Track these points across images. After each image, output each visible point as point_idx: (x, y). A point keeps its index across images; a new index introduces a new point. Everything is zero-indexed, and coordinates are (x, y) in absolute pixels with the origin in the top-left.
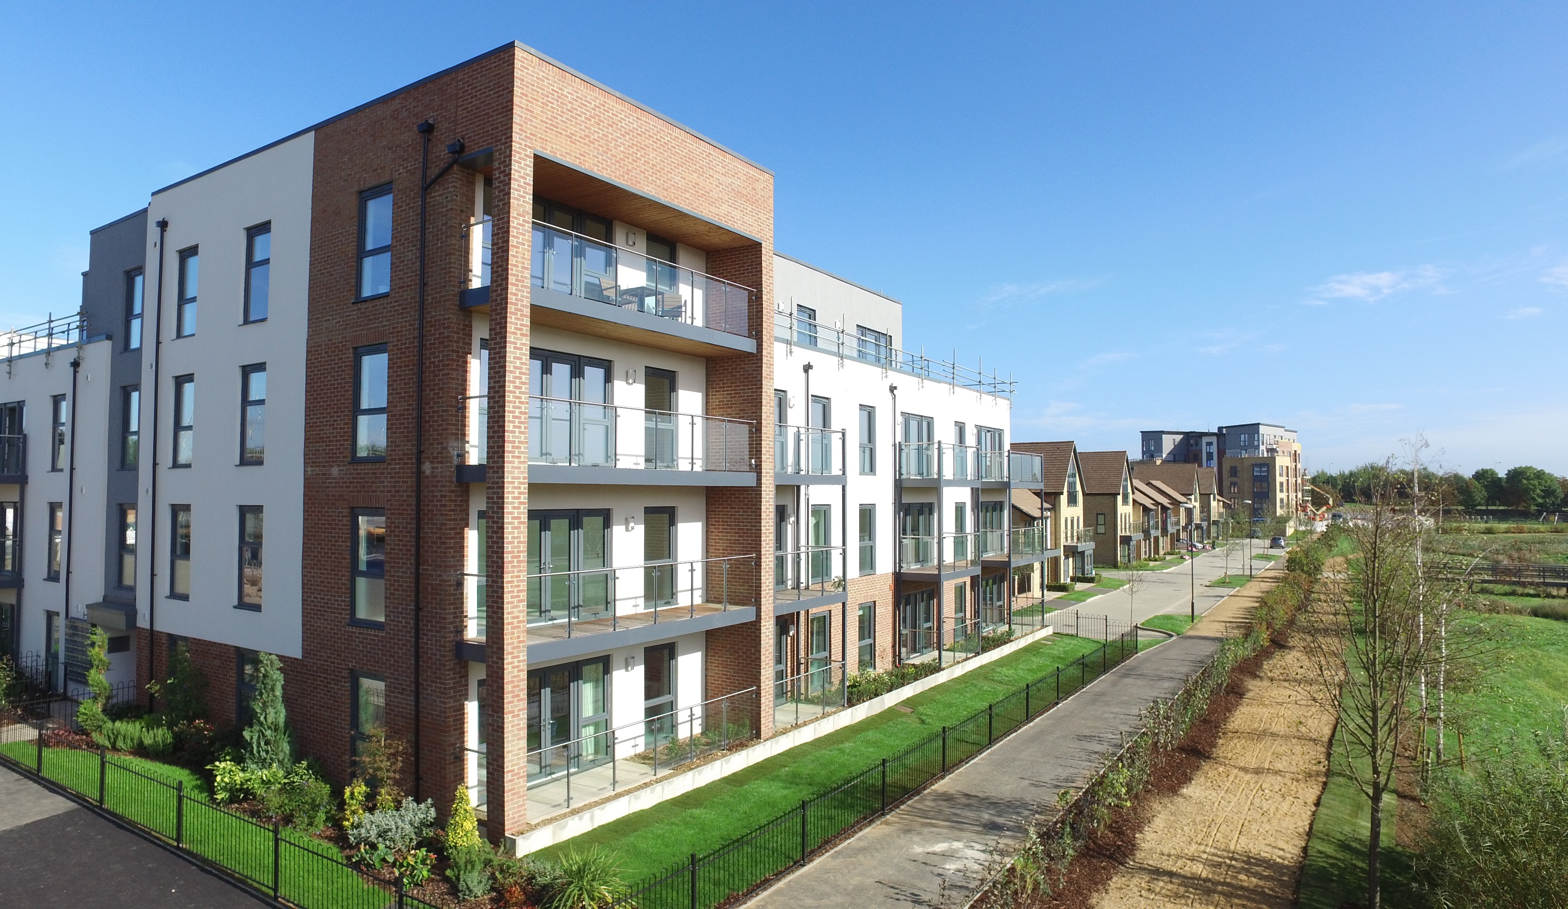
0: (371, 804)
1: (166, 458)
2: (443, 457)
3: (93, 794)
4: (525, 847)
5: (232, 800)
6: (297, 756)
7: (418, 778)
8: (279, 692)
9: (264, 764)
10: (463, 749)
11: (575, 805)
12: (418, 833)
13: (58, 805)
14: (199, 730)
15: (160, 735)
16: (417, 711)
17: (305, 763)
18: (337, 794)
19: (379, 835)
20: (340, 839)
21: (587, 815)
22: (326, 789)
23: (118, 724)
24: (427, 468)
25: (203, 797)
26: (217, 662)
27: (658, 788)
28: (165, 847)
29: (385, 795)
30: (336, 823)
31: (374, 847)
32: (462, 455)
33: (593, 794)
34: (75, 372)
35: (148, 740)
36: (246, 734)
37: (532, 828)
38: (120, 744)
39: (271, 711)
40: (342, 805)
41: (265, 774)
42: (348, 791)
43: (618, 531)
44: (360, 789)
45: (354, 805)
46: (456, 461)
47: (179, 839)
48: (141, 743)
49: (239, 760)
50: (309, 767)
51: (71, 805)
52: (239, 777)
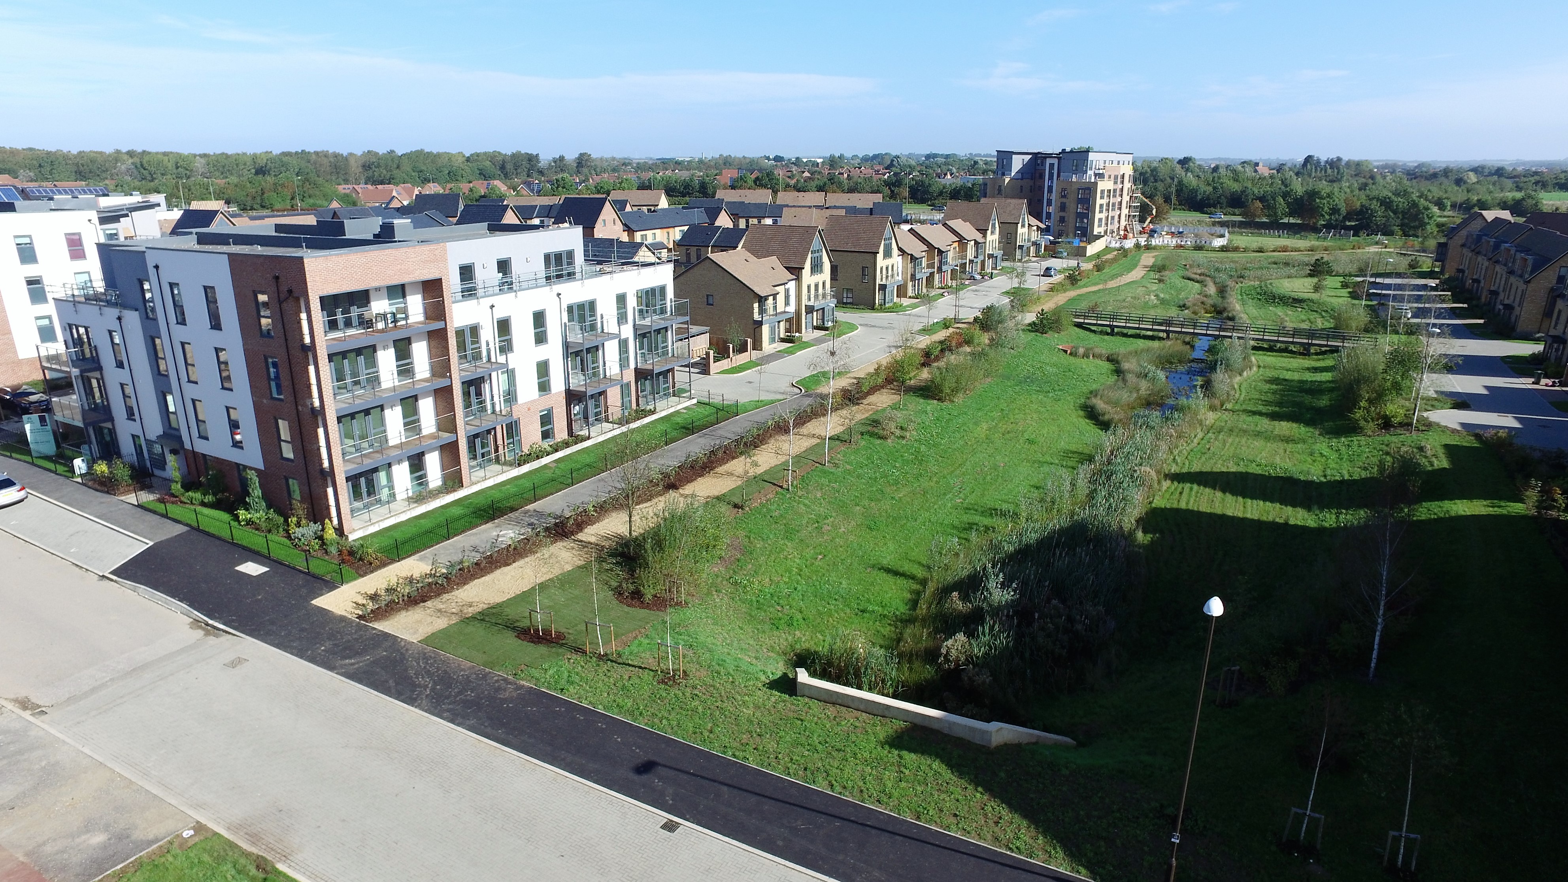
0: (298, 525)
1: (184, 378)
2: (305, 405)
3: (195, 524)
4: (351, 537)
5: (247, 524)
6: (269, 507)
7: (314, 515)
8: (257, 484)
9: (257, 511)
10: (329, 506)
11: (373, 521)
12: (315, 533)
13: (180, 529)
14: (226, 496)
15: (209, 498)
16: (310, 491)
17: (272, 510)
18: (286, 521)
19: (302, 536)
20: (289, 537)
21: (377, 525)
22: (282, 519)
23: (190, 493)
24: (300, 408)
25: (236, 523)
26: (228, 468)
27: (409, 512)
28: (228, 542)
29: (304, 522)
30: (287, 531)
31: (300, 540)
32: (312, 404)
33: (383, 516)
34: (120, 322)
35: (206, 501)
36: (247, 499)
37: (354, 530)
38: (194, 502)
39: (255, 491)
40: (288, 525)
41: (258, 515)
42: (290, 520)
43: (388, 412)
44: (295, 519)
45: (293, 525)
46: (310, 406)
47: (233, 539)
48: (202, 501)
49: (247, 510)
50: (274, 511)
51: (186, 529)
52: (249, 516)
